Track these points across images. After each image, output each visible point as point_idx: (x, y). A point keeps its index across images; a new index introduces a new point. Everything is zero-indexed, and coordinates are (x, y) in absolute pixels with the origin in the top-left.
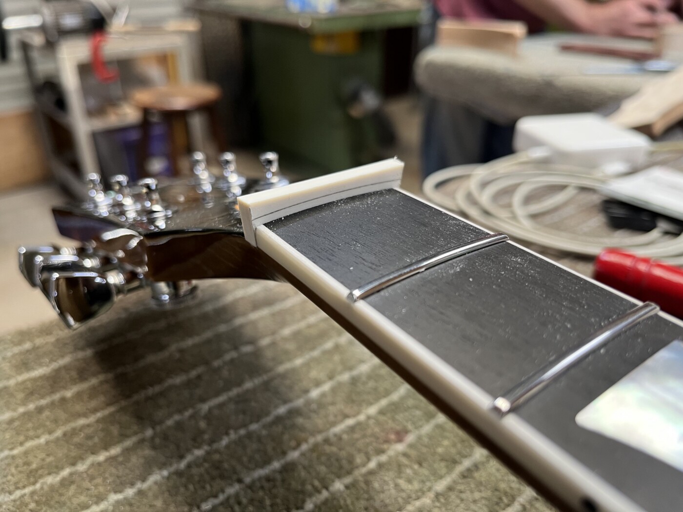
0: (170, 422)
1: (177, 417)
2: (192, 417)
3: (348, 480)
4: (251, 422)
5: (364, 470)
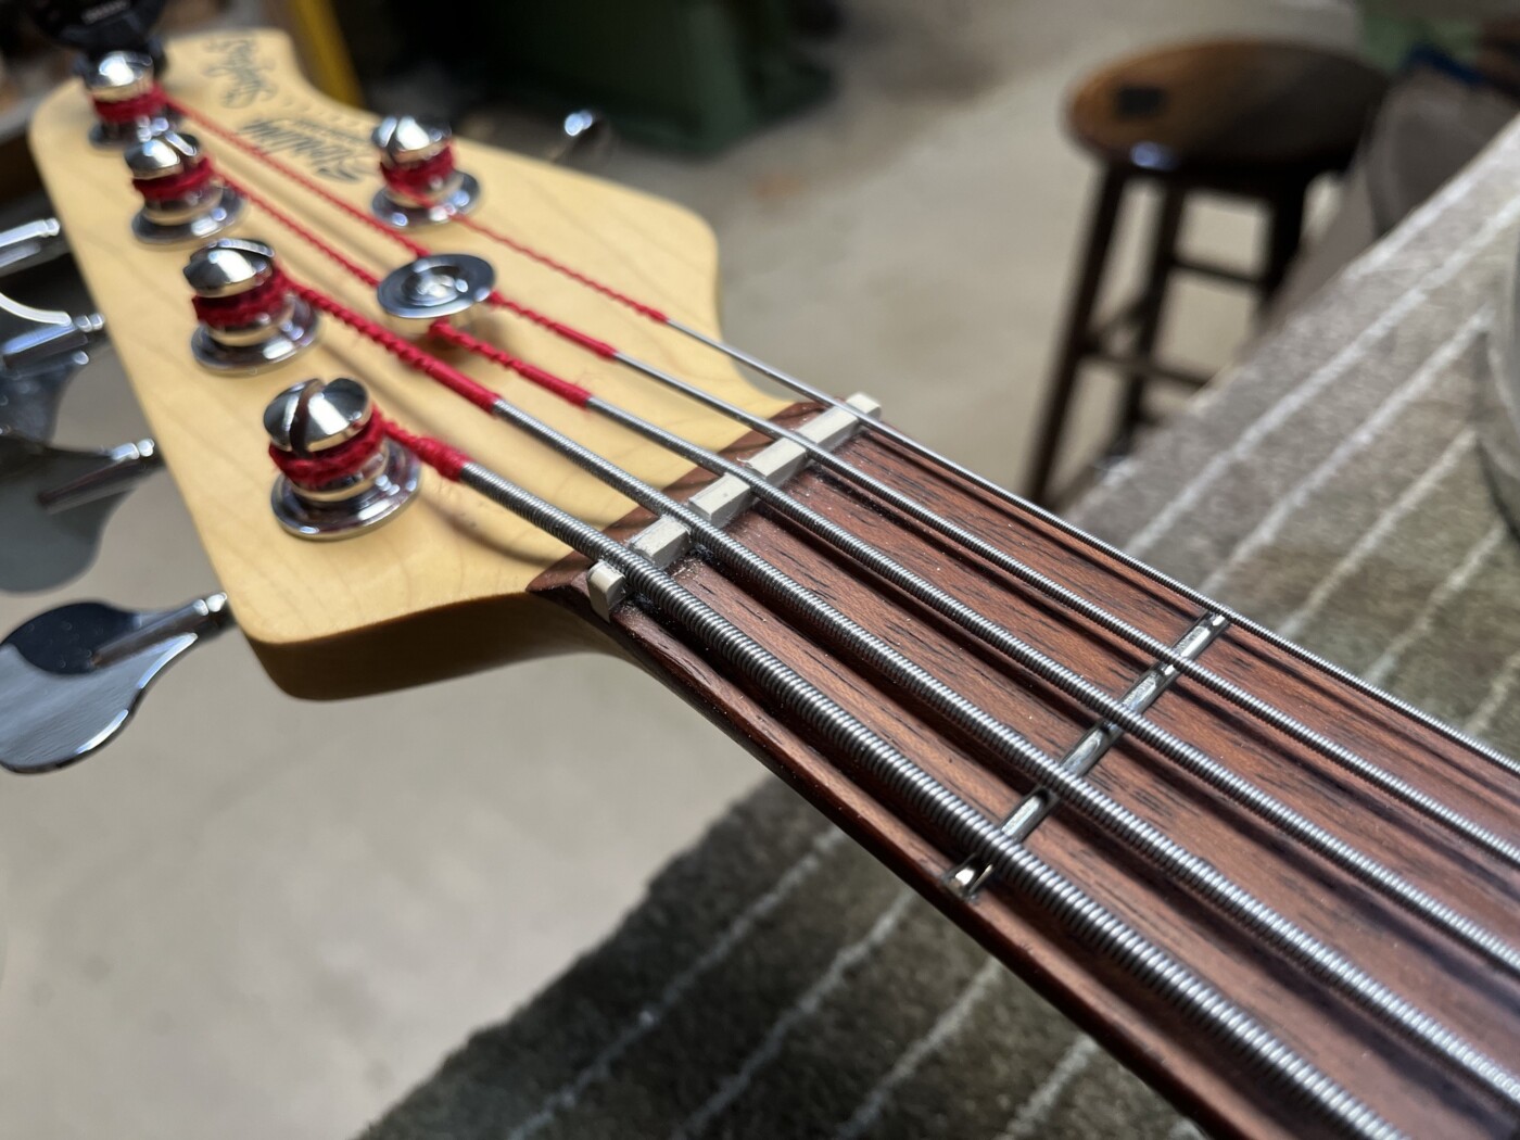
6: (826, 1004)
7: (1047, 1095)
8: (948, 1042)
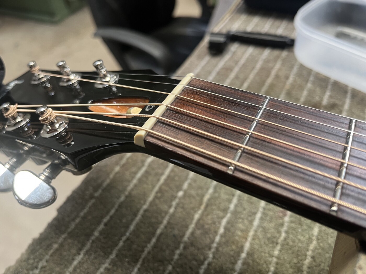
0: (176, 257)
1: (178, 252)
2: (185, 248)
3: (279, 247)
4: (214, 237)
5: (282, 238)
6: (101, 233)
7: (154, 240)
8: (130, 234)
